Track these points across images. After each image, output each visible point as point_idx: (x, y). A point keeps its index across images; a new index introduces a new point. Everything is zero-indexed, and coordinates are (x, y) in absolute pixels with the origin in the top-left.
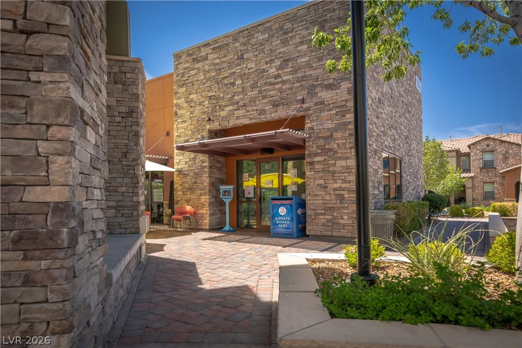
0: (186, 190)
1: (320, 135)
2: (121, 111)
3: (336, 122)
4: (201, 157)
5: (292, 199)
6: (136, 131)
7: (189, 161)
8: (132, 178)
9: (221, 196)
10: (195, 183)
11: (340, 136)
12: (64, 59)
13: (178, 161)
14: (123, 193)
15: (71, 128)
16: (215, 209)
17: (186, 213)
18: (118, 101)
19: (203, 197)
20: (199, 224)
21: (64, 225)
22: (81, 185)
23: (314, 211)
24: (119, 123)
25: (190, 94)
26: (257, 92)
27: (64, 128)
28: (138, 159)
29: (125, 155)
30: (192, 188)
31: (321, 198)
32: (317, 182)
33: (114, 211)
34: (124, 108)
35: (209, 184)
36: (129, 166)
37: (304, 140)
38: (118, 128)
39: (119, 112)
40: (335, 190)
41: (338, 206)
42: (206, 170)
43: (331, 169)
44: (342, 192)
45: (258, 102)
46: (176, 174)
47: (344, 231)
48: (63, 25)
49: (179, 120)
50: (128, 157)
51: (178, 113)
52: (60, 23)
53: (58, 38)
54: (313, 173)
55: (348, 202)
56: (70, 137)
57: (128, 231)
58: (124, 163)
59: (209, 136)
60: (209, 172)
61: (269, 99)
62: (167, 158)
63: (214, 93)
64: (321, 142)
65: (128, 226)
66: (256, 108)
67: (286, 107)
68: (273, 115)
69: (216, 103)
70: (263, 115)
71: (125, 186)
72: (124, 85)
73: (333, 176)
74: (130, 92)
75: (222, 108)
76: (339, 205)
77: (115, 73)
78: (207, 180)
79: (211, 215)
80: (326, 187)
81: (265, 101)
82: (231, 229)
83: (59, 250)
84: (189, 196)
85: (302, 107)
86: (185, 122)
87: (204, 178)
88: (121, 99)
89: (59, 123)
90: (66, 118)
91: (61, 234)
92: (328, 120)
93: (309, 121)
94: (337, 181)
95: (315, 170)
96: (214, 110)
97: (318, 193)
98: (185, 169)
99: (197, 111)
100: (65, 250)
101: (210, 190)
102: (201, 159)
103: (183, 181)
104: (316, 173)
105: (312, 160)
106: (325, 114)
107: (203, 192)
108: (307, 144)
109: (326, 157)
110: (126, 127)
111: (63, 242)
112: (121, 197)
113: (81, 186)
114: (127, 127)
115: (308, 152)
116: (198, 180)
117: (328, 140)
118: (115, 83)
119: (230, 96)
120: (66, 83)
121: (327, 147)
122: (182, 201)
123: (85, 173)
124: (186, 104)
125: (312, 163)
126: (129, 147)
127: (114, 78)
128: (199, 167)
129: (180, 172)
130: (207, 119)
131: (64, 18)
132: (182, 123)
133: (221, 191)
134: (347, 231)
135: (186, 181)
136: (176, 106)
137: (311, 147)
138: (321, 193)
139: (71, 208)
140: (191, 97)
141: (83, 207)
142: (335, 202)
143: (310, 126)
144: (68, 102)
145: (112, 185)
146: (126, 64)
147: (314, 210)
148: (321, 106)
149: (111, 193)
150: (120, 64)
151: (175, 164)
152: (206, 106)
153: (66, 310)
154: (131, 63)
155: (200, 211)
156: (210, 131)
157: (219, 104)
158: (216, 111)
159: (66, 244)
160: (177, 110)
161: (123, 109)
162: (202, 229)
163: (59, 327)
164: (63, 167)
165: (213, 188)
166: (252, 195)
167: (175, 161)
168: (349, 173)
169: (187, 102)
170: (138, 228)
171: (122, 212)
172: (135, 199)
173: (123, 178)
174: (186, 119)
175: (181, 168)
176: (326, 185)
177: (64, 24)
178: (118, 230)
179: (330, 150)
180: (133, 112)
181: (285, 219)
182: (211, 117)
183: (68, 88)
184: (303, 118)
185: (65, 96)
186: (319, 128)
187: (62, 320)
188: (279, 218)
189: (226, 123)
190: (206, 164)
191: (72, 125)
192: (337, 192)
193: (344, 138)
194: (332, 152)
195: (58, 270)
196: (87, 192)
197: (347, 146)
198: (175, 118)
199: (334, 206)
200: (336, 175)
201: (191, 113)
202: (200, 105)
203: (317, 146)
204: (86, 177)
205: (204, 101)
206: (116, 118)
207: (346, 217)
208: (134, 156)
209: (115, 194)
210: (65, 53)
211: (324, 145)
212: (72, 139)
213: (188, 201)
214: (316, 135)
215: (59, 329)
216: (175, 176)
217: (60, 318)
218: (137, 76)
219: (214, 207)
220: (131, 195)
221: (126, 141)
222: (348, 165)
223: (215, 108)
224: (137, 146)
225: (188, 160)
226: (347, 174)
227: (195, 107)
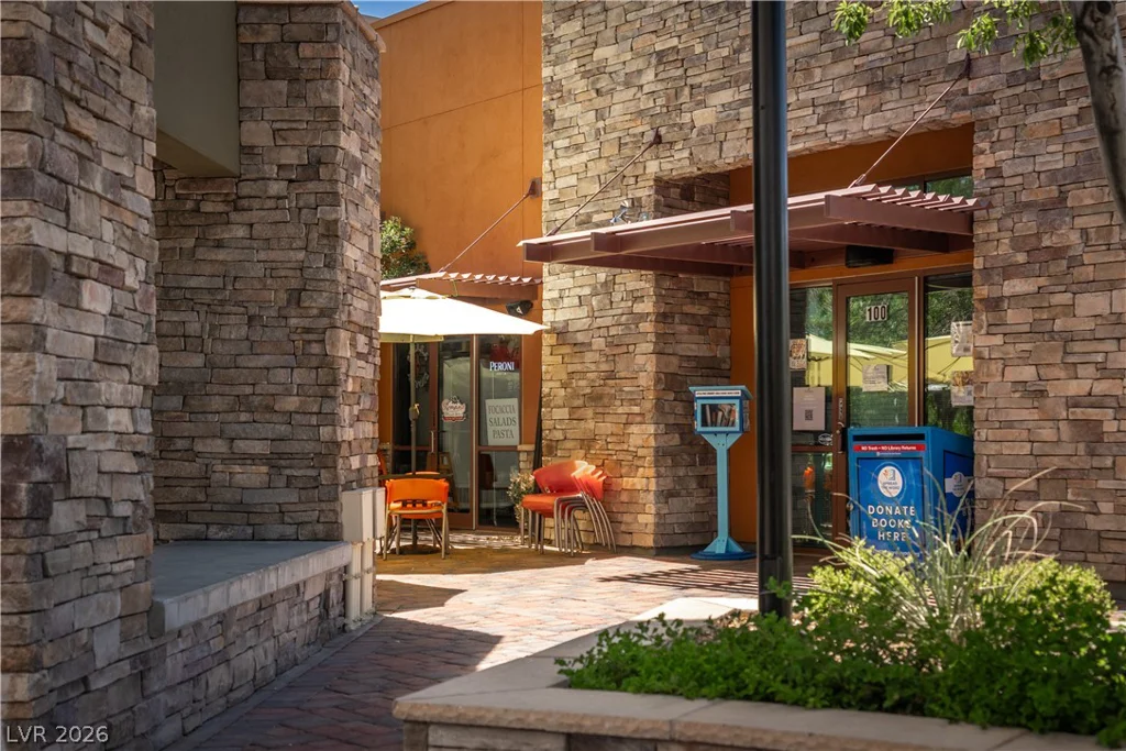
0: (579, 402)
1: (1024, 198)
2: (283, 162)
3: (1077, 147)
4: (631, 280)
5: (921, 437)
6: (329, 222)
7: (592, 295)
8: (317, 368)
9: (698, 427)
10: (611, 375)
11: (1089, 201)
12: (22, 174)
13: (555, 294)
14: (291, 413)
15: (35, 299)
16: (681, 472)
17: (571, 486)
18: (275, 131)
19: (634, 429)
20: (623, 528)
21: (21, 476)
22: (64, 402)
23: (1000, 484)
24: (279, 198)
25: (596, 43)
26: (815, 36)
27: (22, 300)
28: (334, 310)
29: (296, 297)
30: (600, 397)
31: (1025, 435)
32: (1013, 374)
33: (264, 469)
34: (295, 153)
35: (658, 381)
36: (308, 330)
37: (968, 217)
38: (277, 215)
39: (280, 167)
40: (1072, 402)
41: (1081, 465)
42: (647, 326)
43: (1059, 325)
44: (1093, 413)
45: (818, 73)
46: (548, 340)
47: (1100, 557)
48: (21, 112)
49: (559, 144)
50: (306, 305)
51: (558, 114)
52: (15, 110)
53: (11, 138)
54: (998, 340)
55: (1115, 449)
56: (32, 318)
57: (305, 531)
58: (293, 322)
59: (657, 202)
60: (658, 335)
61: (856, 62)
62: (526, 280)
63: (675, 42)
64: (1027, 224)
65: (304, 517)
66: (813, 94)
67: (910, 90)
68: (867, 123)
69: (680, 78)
70: (836, 120)
71: (298, 395)
72: (293, 80)
73: (1065, 353)
74: (312, 102)
75: (699, 99)
76: (1086, 463)
77: (269, 45)
78: (651, 367)
79: (665, 495)
80: (1042, 393)
81: (841, 69)
82: (737, 549)
83: (15, 522)
84: (591, 424)
85: (965, 92)
86: (578, 148)
87: (640, 360)
88: (285, 126)
89: (13, 292)
90: (25, 283)
91: (18, 492)
92: (1050, 139)
93: (984, 145)
94: (1081, 371)
95: (1007, 329)
96: (673, 108)
97: (1014, 415)
98: (578, 325)
99: (617, 109)
100: (24, 522)
101: (659, 405)
102: (632, 285)
103: (571, 368)
104: (1010, 339)
105: (996, 293)
106: (1040, 116)
107: (636, 409)
108: (979, 231)
109: (1042, 281)
110: (300, 209)
111: (20, 507)
112: (283, 428)
113: (65, 404)
114: (304, 211)
115: (981, 260)
116: (621, 366)
117: (1052, 214)
118: (268, 78)
119: (725, 52)
120: (26, 219)
121: (1046, 242)
122: (569, 445)
123: (76, 376)
124: (584, 82)
125: (994, 304)
126: (308, 273)
127: (265, 61)
128: (624, 318)
129: (561, 333)
130: (650, 137)
131: (22, 99)
132: (570, 152)
133: (698, 406)
134: (1110, 558)
135: (579, 367)
136: (551, 92)
137: (995, 243)
138: (1024, 415)
139: (35, 446)
140: (600, 53)
141: (70, 446)
142: (1069, 449)
143: (990, 163)
144: (29, 254)
145: (258, 390)
146: (300, 16)
147: (1003, 479)
148: (1029, 86)
149: (257, 417)
150: (284, 16)
151: (545, 304)
152: (646, 89)
153: (25, 630)
154: (312, 11)
155: (627, 482)
156: (662, 185)
157: (689, 81)
158: (679, 109)
159: (24, 511)
160: (553, 105)
161: (290, 156)
162: (634, 547)
163: (13, 659)
164: (19, 371)
165: (671, 396)
166: (818, 423)
167: (546, 295)
168: (1119, 339)
169: (585, 75)
170: (336, 522)
171: (288, 472)
172: (325, 432)
173: (292, 369)
174: (581, 139)
175: (567, 322)
176: (1041, 385)
177: (23, 109)
178: (276, 530)
179: (1057, 253)
180: (319, 162)
181: (898, 511)
182: (663, 131)
183: (29, 229)
184: (968, 130)
185: (23, 242)
186: (1020, 171)
187: (18, 646)
188: (880, 510)
189: (713, 154)
190: (647, 306)
191: (38, 292)
192: (1078, 410)
193: (1103, 208)
194: (1064, 262)
195: (13, 557)
196: (84, 417)
197: (1115, 239)
198: (547, 136)
199: (1067, 465)
200: (1077, 347)
201: (600, 116)
202: (628, 85)
203: (1012, 239)
204: (77, 386)
205: (640, 72)
206: (271, 183)
207: (1106, 507)
208: (322, 300)
209: (267, 416)
210: (24, 163)
211: (1038, 235)
212: (36, 319)
213: (586, 444)
214: (1009, 201)
215: (14, 662)
216: (546, 351)
217: (14, 643)
218: (334, 49)
219: (675, 465)
220: (314, 420)
221: (301, 255)
222: (1116, 309)
223: (677, 96)
224: (334, 268)
225: (587, 291)
226: (1110, 346)
227: (611, 91)
